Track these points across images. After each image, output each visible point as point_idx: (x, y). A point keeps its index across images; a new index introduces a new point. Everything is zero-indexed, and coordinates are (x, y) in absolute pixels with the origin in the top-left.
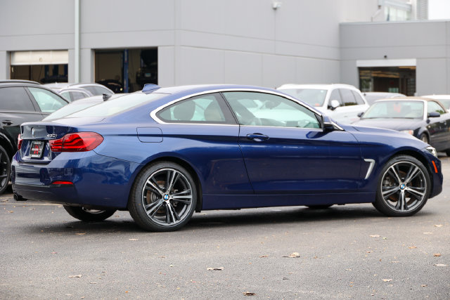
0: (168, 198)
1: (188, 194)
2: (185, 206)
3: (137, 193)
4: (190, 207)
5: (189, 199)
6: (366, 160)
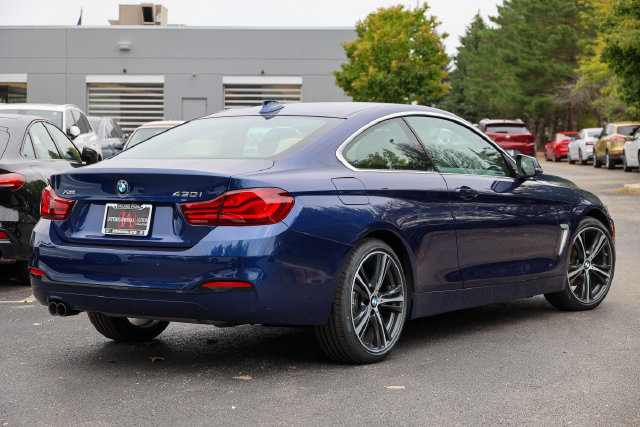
0: (376, 303)
1: (399, 294)
3: (342, 297)
4: (401, 316)
6: (562, 226)
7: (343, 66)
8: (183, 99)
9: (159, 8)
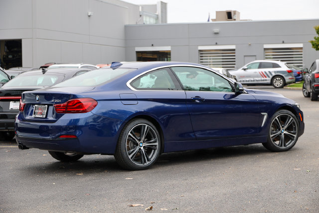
0: (142, 145)
1: (155, 142)
2: (153, 151)
3: (122, 142)
4: (156, 151)
5: (156, 146)
6: (263, 113)
7: (315, 38)
8: (245, 56)
9: (235, 12)
